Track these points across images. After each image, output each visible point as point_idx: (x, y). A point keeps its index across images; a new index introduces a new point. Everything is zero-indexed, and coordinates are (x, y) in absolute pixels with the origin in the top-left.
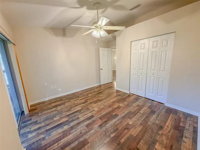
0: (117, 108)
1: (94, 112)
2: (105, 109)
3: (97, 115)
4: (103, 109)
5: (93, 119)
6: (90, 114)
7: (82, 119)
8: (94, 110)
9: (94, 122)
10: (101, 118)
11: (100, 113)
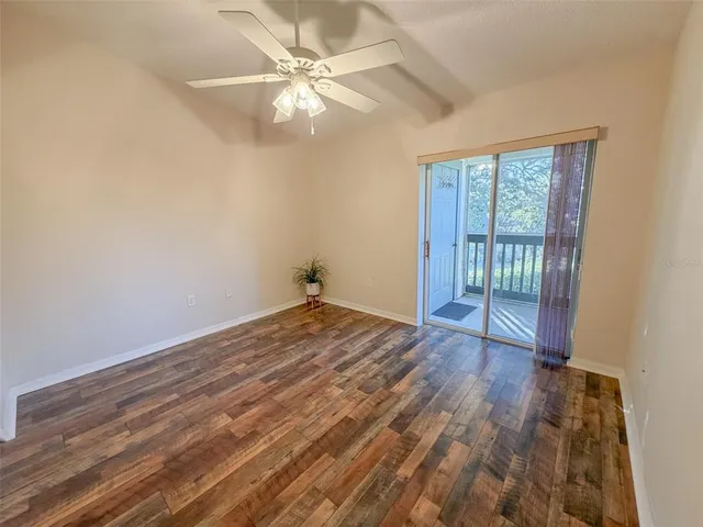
0: (252, 403)
1: (339, 380)
2: (302, 396)
3: (327, 375)
4: (310, 395)
5: (335, 365)
6: (348, 373)
7: (366, 361)
8: (341, 386)
9: (331, 360)
10: (317, 367)
11: (319, 380)
